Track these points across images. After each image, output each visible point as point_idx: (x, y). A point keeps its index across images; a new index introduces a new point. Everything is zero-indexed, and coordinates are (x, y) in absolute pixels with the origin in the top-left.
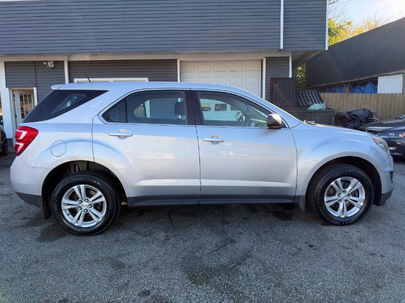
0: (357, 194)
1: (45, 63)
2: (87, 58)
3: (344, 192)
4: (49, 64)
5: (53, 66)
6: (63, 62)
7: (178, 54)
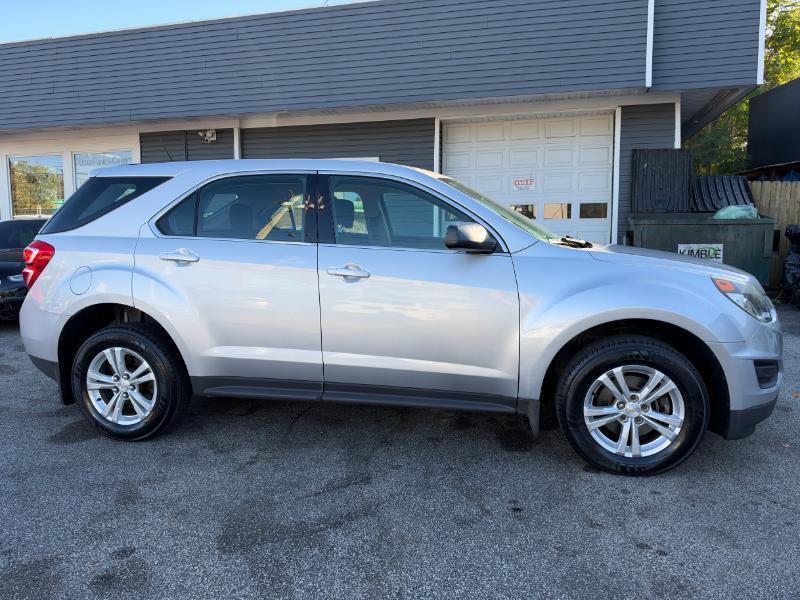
0: (667, 407)
1: (201, 134)
2: (273, 122)
3: (633, 398)
4: (209, 134)
5: (214, 138)
6: (231, 131)
7: (436, 107)
